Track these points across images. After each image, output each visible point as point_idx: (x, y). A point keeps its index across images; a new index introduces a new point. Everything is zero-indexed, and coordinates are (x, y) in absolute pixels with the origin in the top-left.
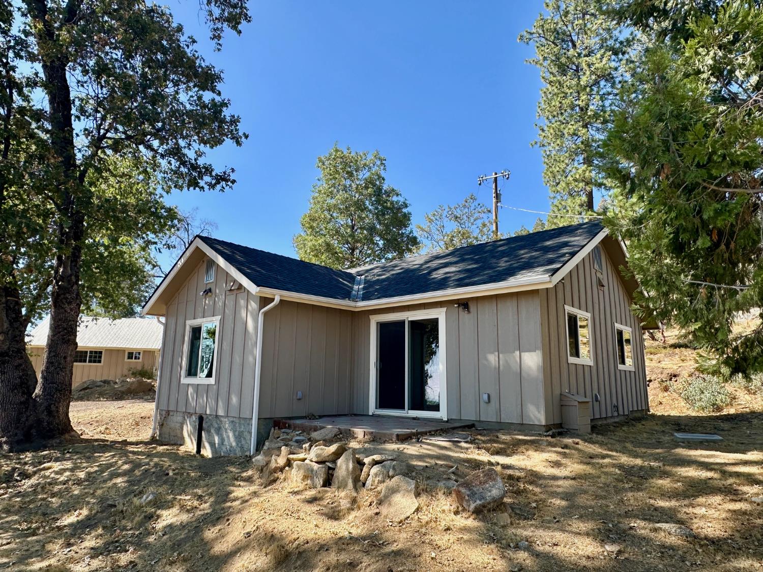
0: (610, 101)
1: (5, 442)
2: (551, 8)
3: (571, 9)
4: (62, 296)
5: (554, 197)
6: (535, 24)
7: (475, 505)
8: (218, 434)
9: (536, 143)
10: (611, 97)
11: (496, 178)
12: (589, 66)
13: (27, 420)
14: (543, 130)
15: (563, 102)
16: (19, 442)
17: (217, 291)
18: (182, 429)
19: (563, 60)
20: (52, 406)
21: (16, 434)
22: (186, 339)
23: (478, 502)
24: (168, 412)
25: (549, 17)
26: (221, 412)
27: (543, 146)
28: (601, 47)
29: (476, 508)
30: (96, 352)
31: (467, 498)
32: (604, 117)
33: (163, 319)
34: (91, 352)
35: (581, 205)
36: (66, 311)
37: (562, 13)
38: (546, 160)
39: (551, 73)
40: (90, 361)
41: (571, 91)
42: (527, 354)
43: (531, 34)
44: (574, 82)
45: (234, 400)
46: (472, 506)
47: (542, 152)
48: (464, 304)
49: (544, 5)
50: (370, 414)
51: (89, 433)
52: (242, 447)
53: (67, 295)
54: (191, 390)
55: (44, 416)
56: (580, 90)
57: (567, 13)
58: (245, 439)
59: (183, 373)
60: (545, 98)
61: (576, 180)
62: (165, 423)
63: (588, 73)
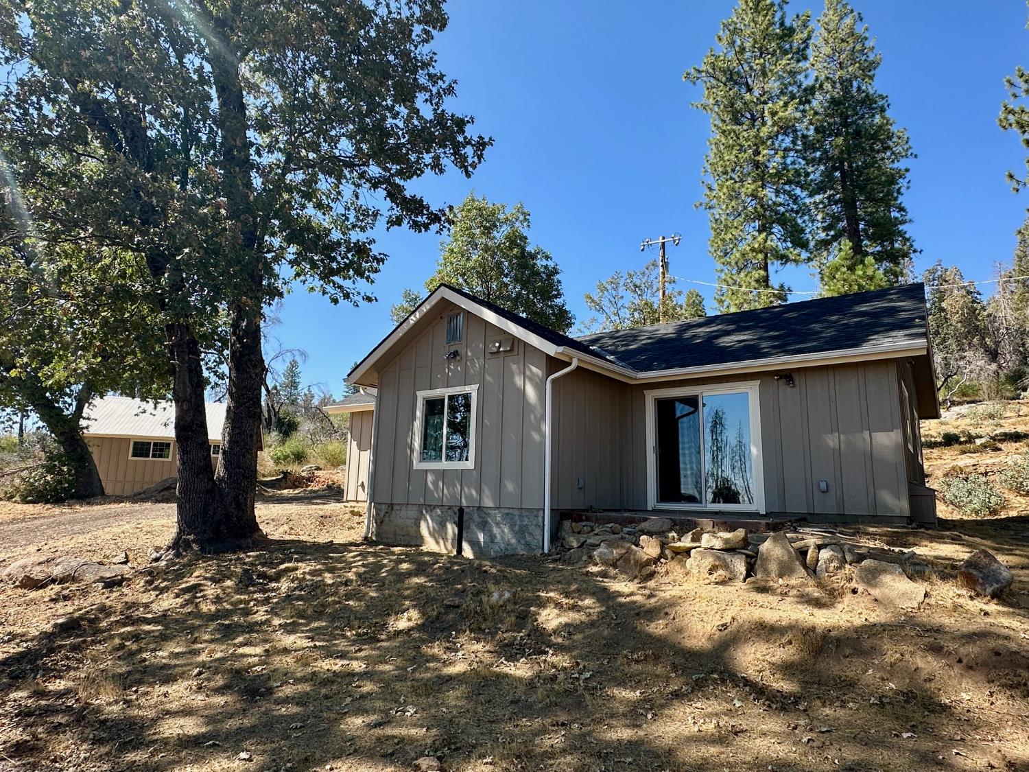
0: (792, 159)
1: (194, 541)
2: (724, 41)
3: (748, 45)
4: (247, 357)
5: (722, 271)
6: (705, 61)
7: (992, 588)
8: (483, 530)
9: (701, 205)
10: (792, 153)
11: (664, 243)
12: (773, 114)
13: (214, 513)
14: (711, 189)
15: (740, 156)
16: (210, 541)
17: (469, 354)
18: (419, 527)
19: (739, 105)
20: (241, 497)
21: (205, 530)
22: (419, 414)
23: (995, 586)
24: (391, 506)
25: (721, 54)
26: (488, 502)
27: (710, 208)
28: (782, 93)
29: (993, 591)
30: (162, 444)
31: (981, 581)
32: (787, 176)
33: (375, 391)
34: (155, 444)
35: (757, 281)
36: (251, 376)
37: (737, 49)
38: (714, 225)
39: (722, 120)
40: (154, 456)
41: (749, 143)
42: (879, 434)
43: (699, 72)
44: (753, 133)
45: (510, 487)
46: (989, 590)
47: (709, 215)
48: (787, 376)
49: (716, 38)
50: (649, 508)
51: (274, 532)
52: (527, 544)
53: (252, 356)
54: (430, 478)
55: (232, 509)
56: (759, 143)
57: (742, 50)
58: (530, 534)
59: (416, 455)
60: (715, 151)
61: (753, 250)
62: (387, 519)
63: (770, 123)
